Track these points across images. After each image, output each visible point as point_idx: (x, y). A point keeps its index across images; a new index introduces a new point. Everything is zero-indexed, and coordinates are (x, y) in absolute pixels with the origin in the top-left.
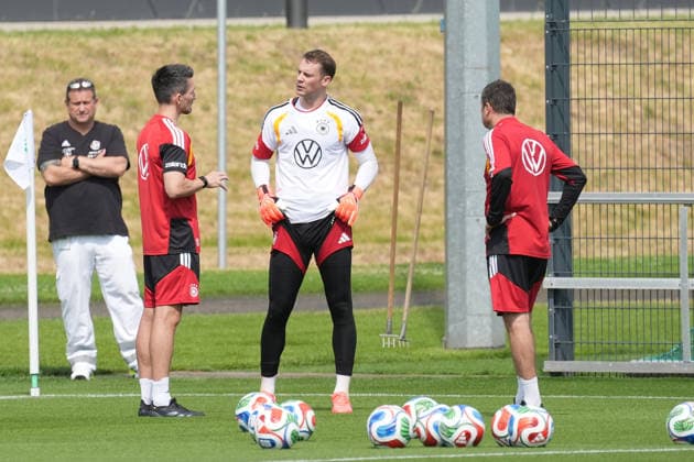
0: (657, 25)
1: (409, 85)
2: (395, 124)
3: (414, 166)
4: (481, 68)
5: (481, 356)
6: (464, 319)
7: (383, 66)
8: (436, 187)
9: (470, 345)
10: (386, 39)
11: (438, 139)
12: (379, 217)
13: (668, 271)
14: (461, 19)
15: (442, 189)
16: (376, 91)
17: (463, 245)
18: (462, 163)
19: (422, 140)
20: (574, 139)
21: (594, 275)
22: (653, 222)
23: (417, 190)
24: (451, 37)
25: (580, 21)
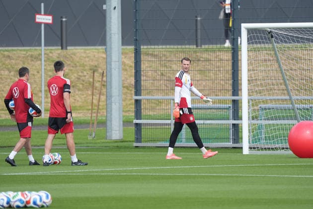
0: (164, 50)
1: (96, 66)
2: (92, 77)
3: (98, 89)
4: (116, 62)
5: (116, 142)
6: (111, 132)
7: (89, 61)
8: (103, 95)
9: (113, 139)
10: (89, 53)
11: (104, 81)
12: (87, 103)
13: (167, 118)
14: (111, 48)
15: (105, 95)
16: (86, 68)
17: (111, 111)
18: (111, 88)
19: (100, 81)
20: (142, 81)
21: (147, 119)
22: (164, 105)
23: (98, 95)
24: (108, 53)
25: (143, 49)
